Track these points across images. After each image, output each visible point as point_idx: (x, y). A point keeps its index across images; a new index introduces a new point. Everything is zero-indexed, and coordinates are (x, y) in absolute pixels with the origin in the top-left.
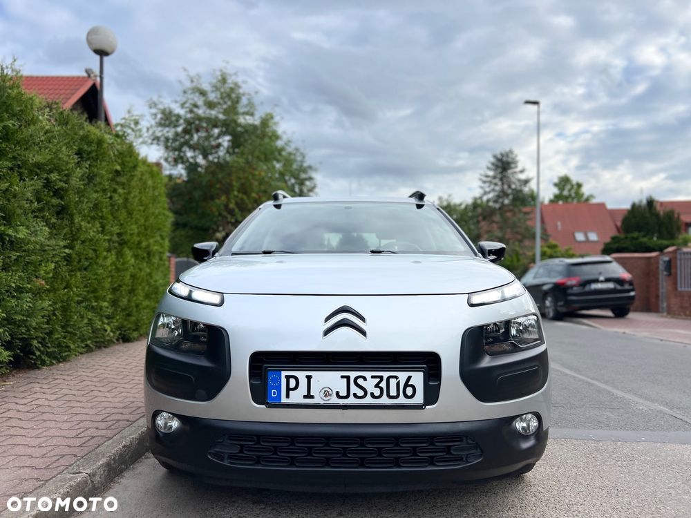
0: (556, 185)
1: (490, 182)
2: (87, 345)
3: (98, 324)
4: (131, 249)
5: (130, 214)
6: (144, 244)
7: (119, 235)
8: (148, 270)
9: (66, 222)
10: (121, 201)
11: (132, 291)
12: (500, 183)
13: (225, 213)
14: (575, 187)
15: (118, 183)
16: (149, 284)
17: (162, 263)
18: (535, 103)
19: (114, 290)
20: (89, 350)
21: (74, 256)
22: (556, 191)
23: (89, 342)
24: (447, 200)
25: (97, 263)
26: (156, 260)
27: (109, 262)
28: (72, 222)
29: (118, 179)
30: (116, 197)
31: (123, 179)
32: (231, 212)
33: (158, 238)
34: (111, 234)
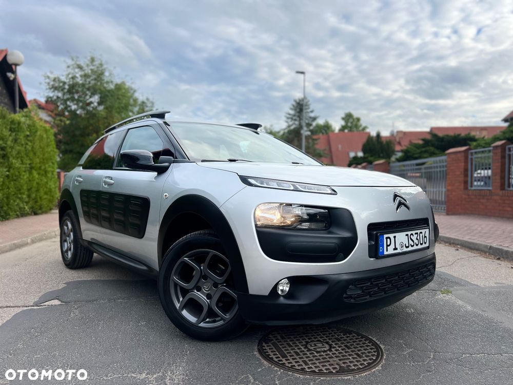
0: (343, 119)
1: (292, 119)
2: (17, 215)
3: (21, 205)
4: (36, 170)
5: (35, 154)
6: (43, 168)
7: (30, 164)
8: (45, 180)
9: (6, 161)
10: (30, 149)
11: (38, 191)
12: (298, 119)
14: (356, 120)
15: (28, 140)
16: (47, 188)
17: (53, 176)
18: (303, 73)
19: (29, 190)
20: (18, 217)
21: (11, 175)
22: (343, 123)
23: (18, 213)
24: (270, 129)
25: (20, 178)
26: (49, 175)
27: (25, 177)
28: (8, 160)
29: (29, 138)
30: (28, 147)
31: (30, 138)
33: (51, 164)
34: (26, 164)
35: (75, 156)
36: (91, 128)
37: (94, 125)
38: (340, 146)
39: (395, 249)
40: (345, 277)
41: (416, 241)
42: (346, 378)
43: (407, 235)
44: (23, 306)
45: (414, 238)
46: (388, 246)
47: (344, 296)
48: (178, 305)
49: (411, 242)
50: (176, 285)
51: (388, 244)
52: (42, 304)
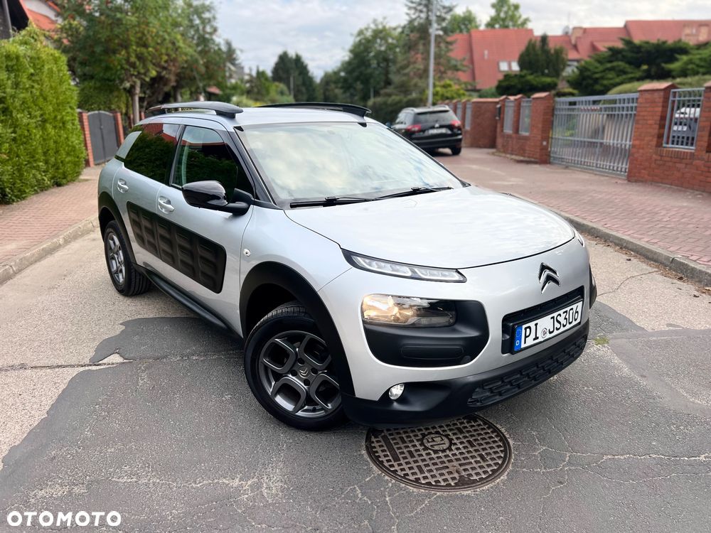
0: (493, 6)
1: (415, 9)
2: (35, 190)
3: (39, 177)
4: (50, 123)
5: (45, 99)
6: (59, 117)
7: (42, 115)
8: (65, 136)
9: (9, 117)
10: (38, 94)
11: (57, 152)
12: (425, 10)
13: (126, 66)
14: (512, 8)
15: (33, 81)
16: (68, 146)
17: (74, 127)
19: (45, 154)
20: (36, 192)
21: (18, 138)
22: (493, 12)
23: (36, 188)
24: (382, 23)
25: (31, 139)
26: (69, 126)
27: (38, 136)
28: (11, 115)
29: (33, 78)
30: (34, 90)
31: (36, 78)
32: (133, 65)
33: (69, 110)
34: (36, 117)
35: (98, 84)
36: (116, 41)
37: (121, 37)
38: (486, 52)
39: (536, 338)
40: (471, 379)
41: (563, 322)
42: (465, 493)
43: (553, 318)
44: (78, 366)
45: (561, 319)
46: (526, 337)
47: (469, 400)
48: (270, 391)
49: (557, 325)
50: (266, 368)
51: (527, 334)
52: (100, 362)
